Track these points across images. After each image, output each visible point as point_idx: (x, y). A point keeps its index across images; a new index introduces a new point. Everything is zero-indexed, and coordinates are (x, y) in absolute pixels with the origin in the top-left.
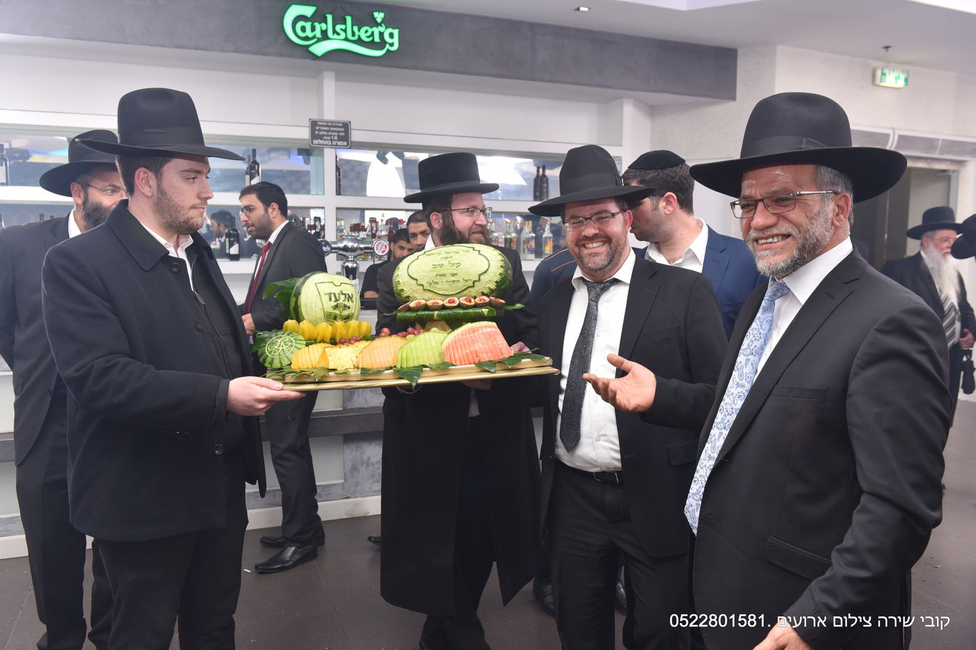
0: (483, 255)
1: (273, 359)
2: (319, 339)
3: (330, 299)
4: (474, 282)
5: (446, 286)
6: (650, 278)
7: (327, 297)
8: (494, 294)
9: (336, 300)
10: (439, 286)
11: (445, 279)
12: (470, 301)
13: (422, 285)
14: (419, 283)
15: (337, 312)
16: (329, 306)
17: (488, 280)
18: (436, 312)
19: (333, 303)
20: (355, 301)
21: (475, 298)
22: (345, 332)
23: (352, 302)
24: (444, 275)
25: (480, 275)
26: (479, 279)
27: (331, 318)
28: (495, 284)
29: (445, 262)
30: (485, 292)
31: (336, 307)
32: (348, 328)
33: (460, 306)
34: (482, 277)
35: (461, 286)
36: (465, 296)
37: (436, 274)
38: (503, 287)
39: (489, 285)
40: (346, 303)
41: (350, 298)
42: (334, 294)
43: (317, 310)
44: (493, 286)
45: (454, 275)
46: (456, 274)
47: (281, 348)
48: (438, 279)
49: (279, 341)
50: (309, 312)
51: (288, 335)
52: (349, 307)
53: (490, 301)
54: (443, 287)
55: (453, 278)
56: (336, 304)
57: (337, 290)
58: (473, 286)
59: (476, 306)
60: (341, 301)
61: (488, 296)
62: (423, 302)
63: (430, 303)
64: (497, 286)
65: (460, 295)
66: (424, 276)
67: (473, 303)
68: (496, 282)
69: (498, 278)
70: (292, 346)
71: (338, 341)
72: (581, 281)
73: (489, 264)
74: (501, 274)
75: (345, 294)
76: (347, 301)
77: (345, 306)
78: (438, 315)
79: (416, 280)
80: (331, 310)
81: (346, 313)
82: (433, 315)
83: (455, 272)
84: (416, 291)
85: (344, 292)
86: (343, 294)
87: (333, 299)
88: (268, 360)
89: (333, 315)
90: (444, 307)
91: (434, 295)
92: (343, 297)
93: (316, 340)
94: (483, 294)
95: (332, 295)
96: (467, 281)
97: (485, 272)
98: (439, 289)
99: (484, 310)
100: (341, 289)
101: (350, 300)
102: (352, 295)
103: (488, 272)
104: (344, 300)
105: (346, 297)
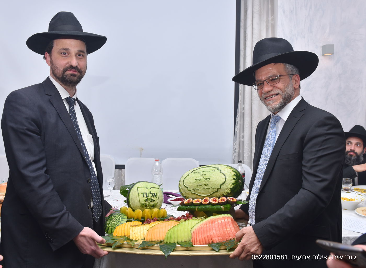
0: (222, 173)
1: (108, 228)
3: (144, 196)
4: (218, 189)
5: (203, 191)
7: (142, 195)
8: (231, 195)
9: (147, 197)
10: (199, 191)
11: (202, 188)
12: (216, 201)
13: (191, 191)
14: (189, 189)
15: (147, 203)
16: (142, 199)
17: (225, 188)
18: (197, 207)
19: (145, 198)
20: (158, 197)
21: (219, 198)
22: (149, 215)
23: (156, 197)
24: (201, 185)
25: (221, 185)
26: (220, 187)
27: (143, 206)
28: (230, 190)
29: (202, 178)
30: (225, 194)
31: (146, 200)
32: (153, 212)
33: (210, 203)
34: (222, 187)
35: (211, 191)
36: (214, 197)
37: (197, 184)
39: (227, 191)
40: (152, 198)
41: (155, 195)
42: (146, 193)
43: (137, 202)
45: (206, 185)
46: (208, 185)
47: (113, 223)
48: (199, 187)
49: (114, 218)
50: (133, 203)
51: (119, 215)
52: (154, 201)
53: (227, 200)
54: (201, 192)
55: (206, 187)
56: (146, 198)
57: (148, 192)
58: (218, 191)
59: (219, 204)
60: (149, 197)
61: (226, 197)
62: (191, 200)
63: (194, 201)
64: (231, 191)
65: (211, 196)
66: (192, 186)
68: (231, 189)
69: (231, 186)
70: (119, 222)
71: (145, 220)
73: (226, 179)
74: (233, 184)
75: (152, 194)
76: (153, 197)
77: (152, 200)
78: (198, 208)
79: (187, 188)
80: (144, 202)
81: (152, 203)
82: (195, 208)
83: (207, 183)
84: (188, 194)
85: (151, 192)
86: (151, 193)
87: (145, 196)
89: (145, 205)
90: (201, 204)
91: (197, 196)
92: (150, 195)
93: (134, 218)
94: (224, 196)
95: (145, 194)
96: (213, 189)
97: (224, 183)
99: (222, 207)
100: (150, 190)
101: (155, 197)
102: (156, 194)
103: (226, 183)
104: (151, 197)
105: (152, 195)
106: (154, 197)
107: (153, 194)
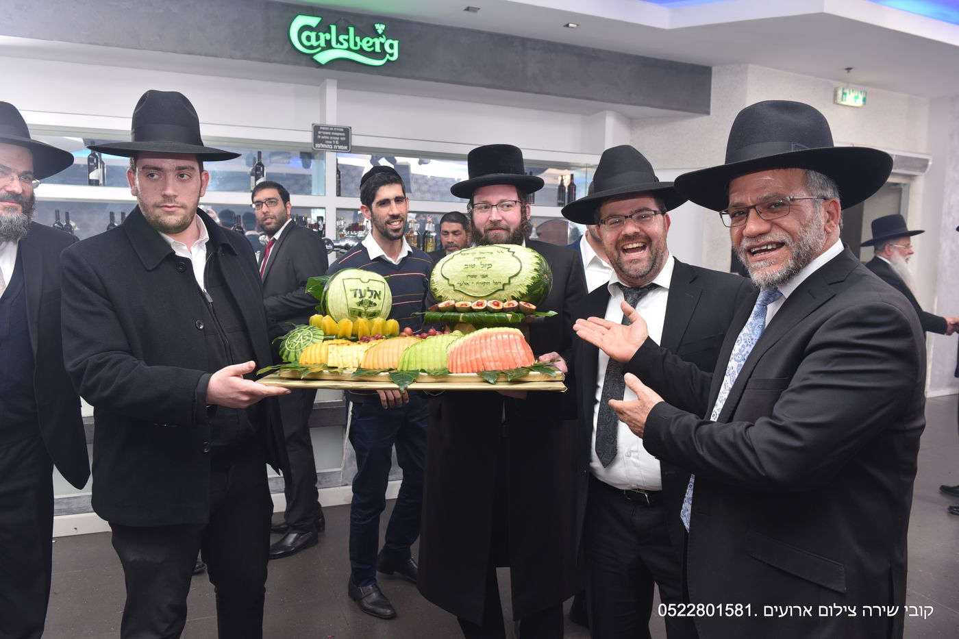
0: (516, 257)
1: (289, 352)
2: (339, 335)
3: (355, 296)
4: (504, 285)
5: (476, 288)
6: (691, 282)
7: (353, 293)
8: (526, 299)
9: (362, 297)
10: (469, 287)
11: (475, 280)
12: (498, 305)
13: (453, 285)
14: (450, 283)
15: (362, 308)
16: (353, 302)
17: (518, 284)
18: (462, 314)
19: (358, 300)
20: (382, 298)
21: (505, 301)
22: (367, 329)
23: (380, 299)
24: (475, 276)
25: (510, 278)
26: (509, 281)
27: (355, 314)
28: (526, 288)
29: (477, 263)
30: (516, 295)
31: (361, 303)
32: (372, 325)
33: (487, 309)
34: (512, 281)
35: (491, 288)
36: (495, 299)
37: (467, 274)
38: (536, 291)
39: (519, 289)
40: (372, 300)
41: (377, 295)
42: (360, 290)
43: (342, 306)
44: (524, 290)
45: (484, 276)
46: (487, 276)
47: (299, 342)
48: (469, 280)
49: (299, 334)
50: (335, 308)
51: (309, 329)
52: (375, 304)
53: (519, 306)
54: (473, 289)
55: (484, 280)
56: (361, 300)
57: (363, 287)
58: (503, 289)
59: (503, 310)
60: (366, 298)
61: (518, 300)
62: (452, 302)
63: (458, 305)
64: (528, 291)
65: (490, 298)
66: (456, 276)
67: (500, 307)
68: (528, 286)
69: (530, 282)
70: (308, 340)
71: (359, 338)
72: (617, 287)
73: (521, 267)
74: (533, 278)
75: (372, 291)
76: (373, 298)
77: (371, 303)
78: (463, 317)
79: (448, 279)
80: (356, 307)
81: (371, 310)
82: (458, 317)
83: (485, 273)
84: (448, 291)
85: (370, 289)
86: (369, 290)
87: (358, 295)
88: (286, 353)
89: (357, 312)
90: (471, 310)
91: (465, 297)
92: (369, 294)
93: (337, 335)
94: (514, 298)
95: (358, 291)
96: (496, 283)
97: (516, 275)
98: (469, 290)
99: (508, 315)
100: (368, 285)
101: (377, 297)
102: (380, 292)
103: (520, 275)
104: (370, 297)
105: (372, 294)
106: (375, 298)
107: (374, 293)
